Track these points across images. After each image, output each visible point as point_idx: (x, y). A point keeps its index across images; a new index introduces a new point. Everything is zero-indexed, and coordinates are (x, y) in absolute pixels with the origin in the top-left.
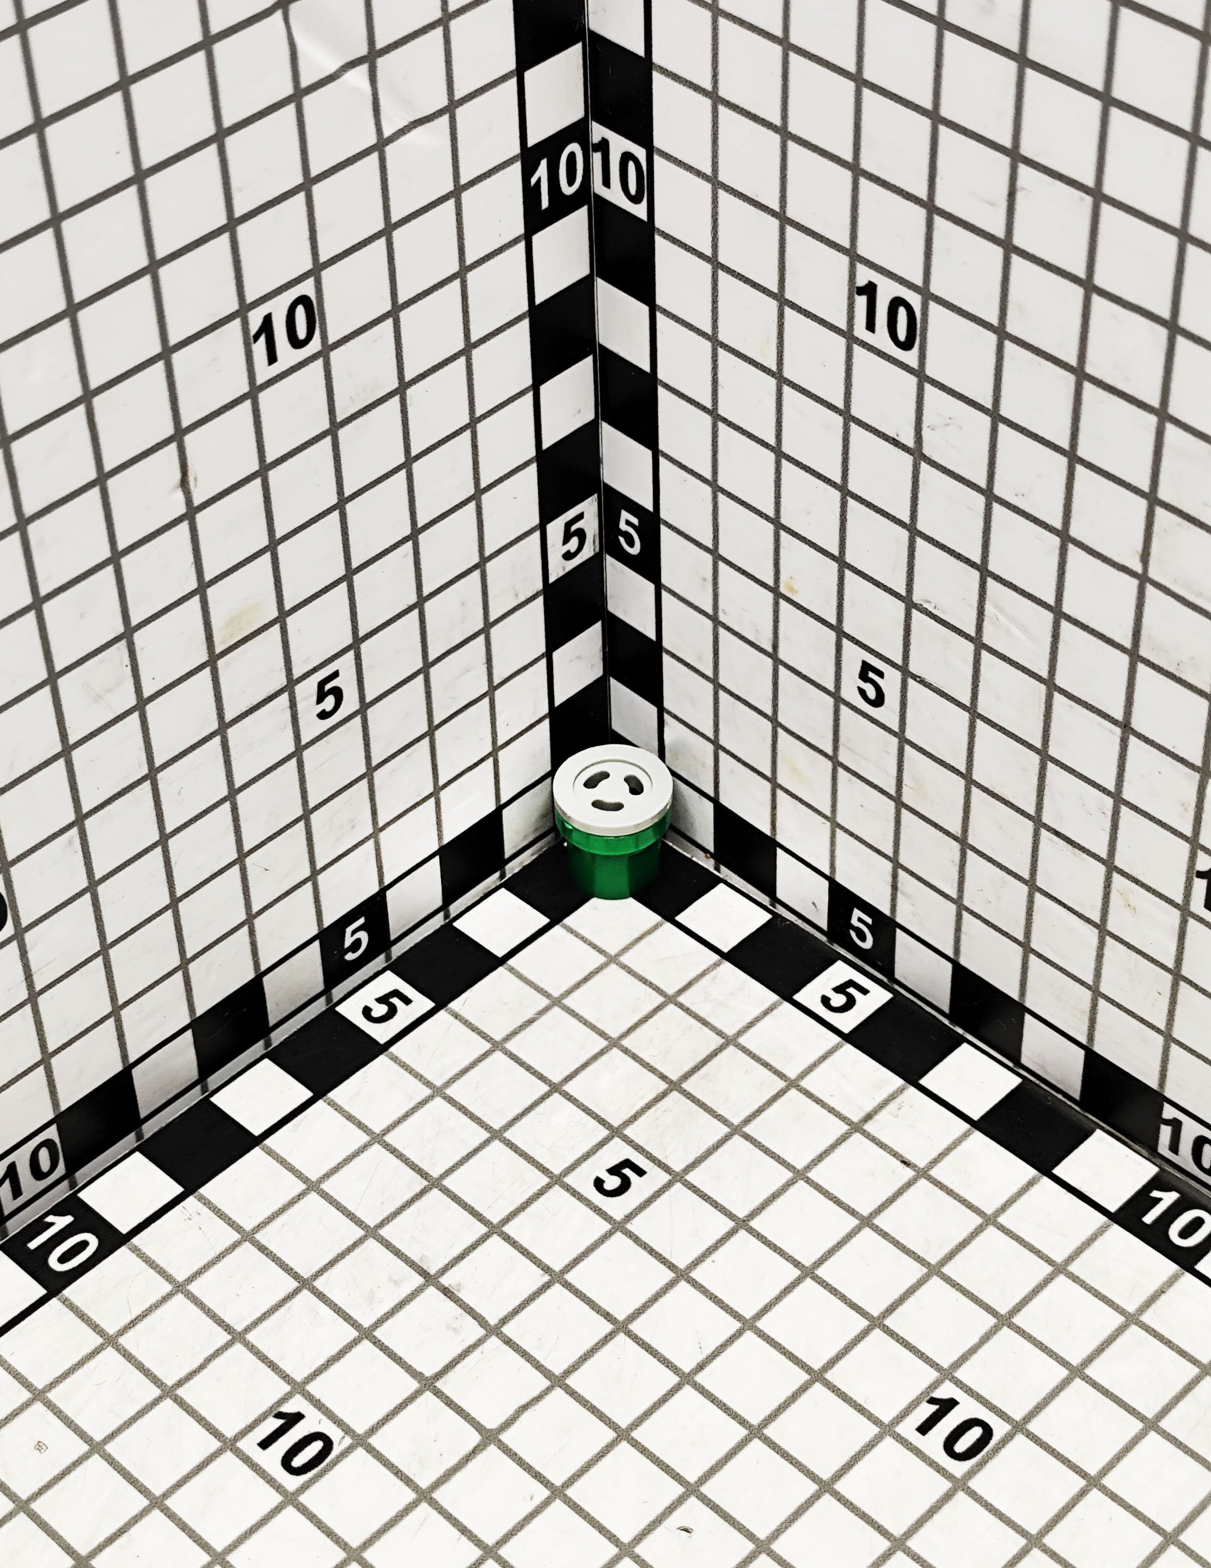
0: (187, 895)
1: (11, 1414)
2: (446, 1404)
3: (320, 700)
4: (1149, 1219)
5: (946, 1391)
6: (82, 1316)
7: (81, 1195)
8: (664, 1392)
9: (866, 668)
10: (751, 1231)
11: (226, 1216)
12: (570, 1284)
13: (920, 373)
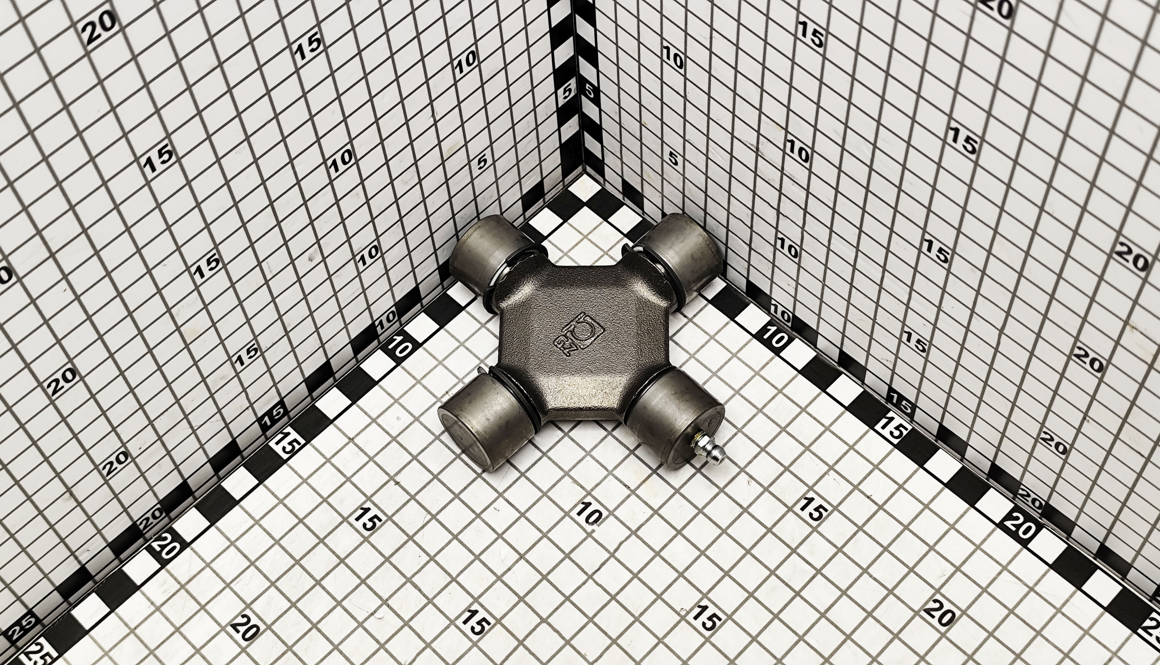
0: (436, 231)
1: (388, 408)
4: (766, 337)
6: (409, 373)
7: (405, 329)
9: (671, 154)
11: (454, 336)
13: (685, 76)
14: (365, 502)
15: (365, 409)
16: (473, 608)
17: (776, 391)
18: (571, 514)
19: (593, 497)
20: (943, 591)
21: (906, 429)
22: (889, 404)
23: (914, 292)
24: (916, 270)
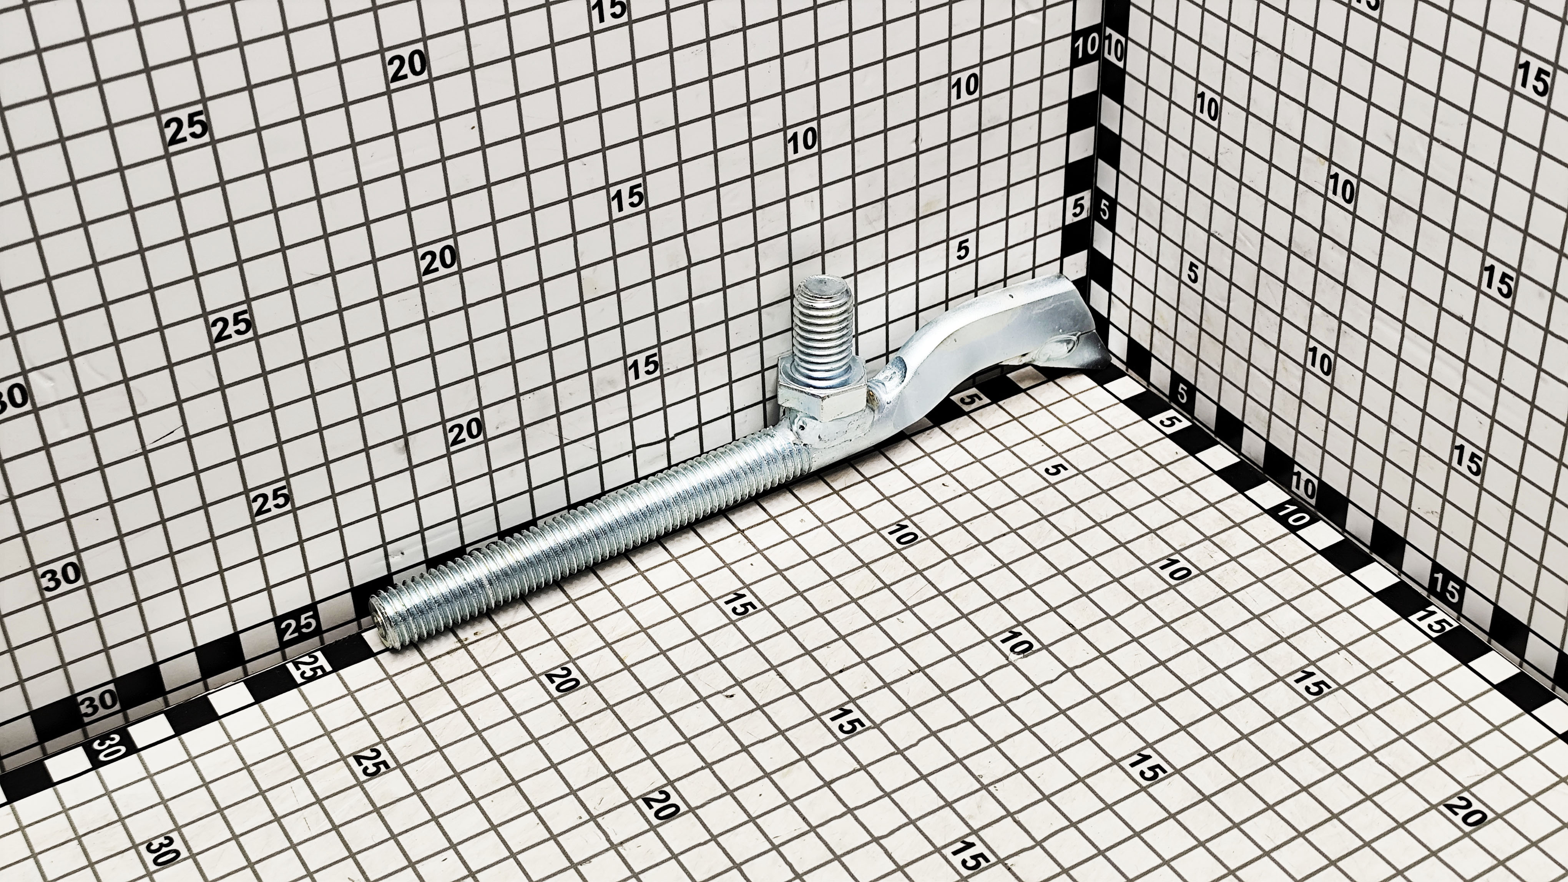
0: (892, 322)
2: (966, 531)
3: (959, 250)
4: (1281, 514)
5: (1176, 557)
8: (1057, 540)
9: (1192, 264)
10: (1108, 495)
12: (1027, 501)
14: (740, 589)
16: (846, 707)
17: (1285, 565)
18: (994, 640)
19: (1026, 628)
20: (1473, 790)
21: (1451, 625)
22: (1432, 597)
23: (1469, 369)
24: (1472, 327)
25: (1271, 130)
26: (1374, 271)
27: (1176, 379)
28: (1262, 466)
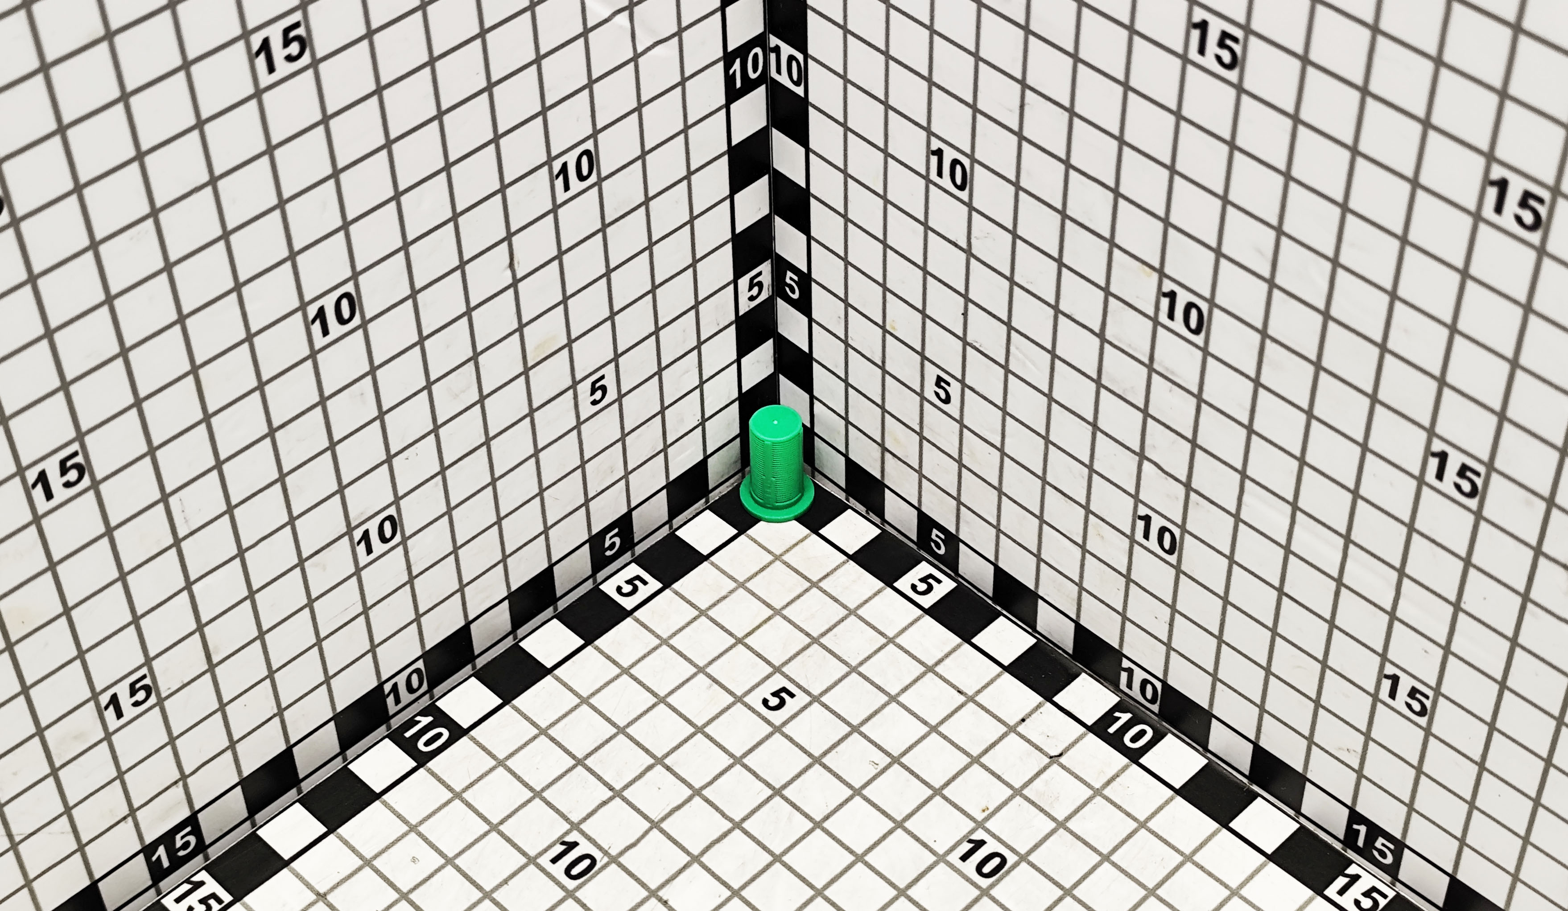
0: (507, 516)
1: (396, 840)
2: (667, 838)
3: (592, 393)
4: (1112, 730)
5: (979, 835)
6: (440, 779)
7: (438, 704)
8: (803, 833)
9: (939, 380)
10: (862, 734)
11: (530, 718)
12: (746, 765)
13: (969, 205)
15: (352, 842)
17: (1135, 825)
21: (1385, 896)
22: (1349, 851)
23: (1406, 581)
24: (1411, 528)
25: (1058, 217)
26: (1244, 432)
27: (926, 523)
28: (1071, 652)
